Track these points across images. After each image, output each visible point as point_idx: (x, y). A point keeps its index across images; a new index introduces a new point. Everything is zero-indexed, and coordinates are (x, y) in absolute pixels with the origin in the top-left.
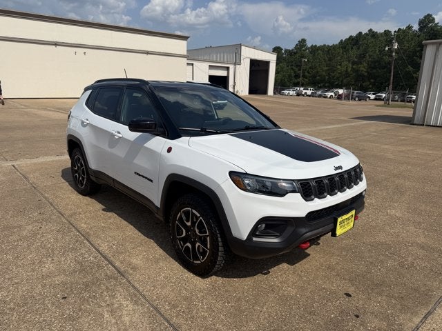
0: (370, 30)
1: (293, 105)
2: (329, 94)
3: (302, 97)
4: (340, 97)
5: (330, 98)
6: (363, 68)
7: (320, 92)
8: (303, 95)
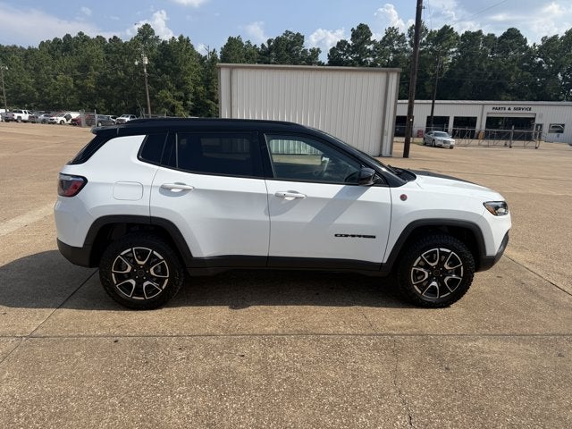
0: (81, 34)
1: (32, 137)
2: (59, 119)
3: (15, 123)
4: (75, 123)
5: (61, 124)
6: (90, 84)
7: (42, 117)
8: (16, 121)
